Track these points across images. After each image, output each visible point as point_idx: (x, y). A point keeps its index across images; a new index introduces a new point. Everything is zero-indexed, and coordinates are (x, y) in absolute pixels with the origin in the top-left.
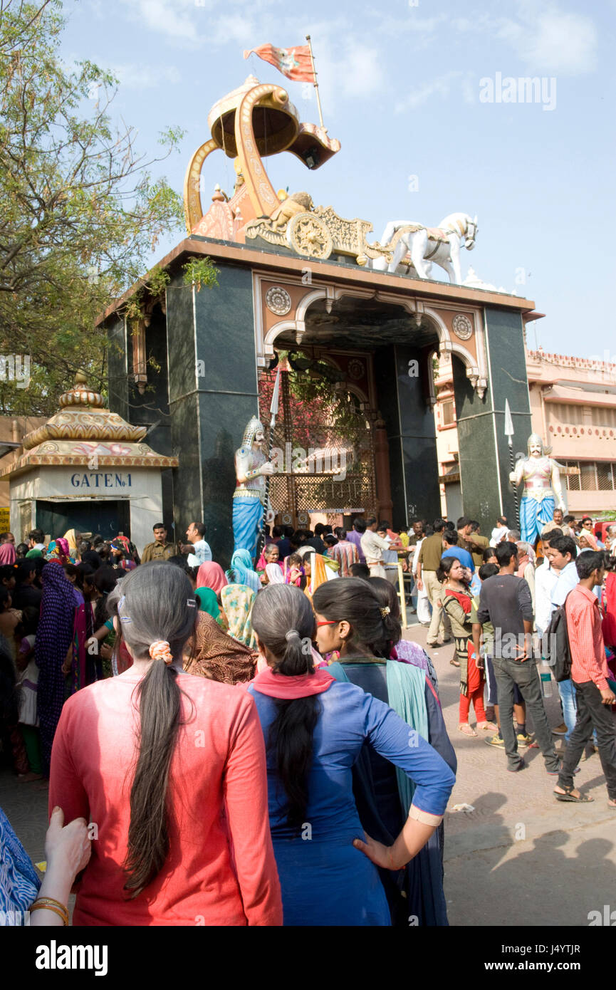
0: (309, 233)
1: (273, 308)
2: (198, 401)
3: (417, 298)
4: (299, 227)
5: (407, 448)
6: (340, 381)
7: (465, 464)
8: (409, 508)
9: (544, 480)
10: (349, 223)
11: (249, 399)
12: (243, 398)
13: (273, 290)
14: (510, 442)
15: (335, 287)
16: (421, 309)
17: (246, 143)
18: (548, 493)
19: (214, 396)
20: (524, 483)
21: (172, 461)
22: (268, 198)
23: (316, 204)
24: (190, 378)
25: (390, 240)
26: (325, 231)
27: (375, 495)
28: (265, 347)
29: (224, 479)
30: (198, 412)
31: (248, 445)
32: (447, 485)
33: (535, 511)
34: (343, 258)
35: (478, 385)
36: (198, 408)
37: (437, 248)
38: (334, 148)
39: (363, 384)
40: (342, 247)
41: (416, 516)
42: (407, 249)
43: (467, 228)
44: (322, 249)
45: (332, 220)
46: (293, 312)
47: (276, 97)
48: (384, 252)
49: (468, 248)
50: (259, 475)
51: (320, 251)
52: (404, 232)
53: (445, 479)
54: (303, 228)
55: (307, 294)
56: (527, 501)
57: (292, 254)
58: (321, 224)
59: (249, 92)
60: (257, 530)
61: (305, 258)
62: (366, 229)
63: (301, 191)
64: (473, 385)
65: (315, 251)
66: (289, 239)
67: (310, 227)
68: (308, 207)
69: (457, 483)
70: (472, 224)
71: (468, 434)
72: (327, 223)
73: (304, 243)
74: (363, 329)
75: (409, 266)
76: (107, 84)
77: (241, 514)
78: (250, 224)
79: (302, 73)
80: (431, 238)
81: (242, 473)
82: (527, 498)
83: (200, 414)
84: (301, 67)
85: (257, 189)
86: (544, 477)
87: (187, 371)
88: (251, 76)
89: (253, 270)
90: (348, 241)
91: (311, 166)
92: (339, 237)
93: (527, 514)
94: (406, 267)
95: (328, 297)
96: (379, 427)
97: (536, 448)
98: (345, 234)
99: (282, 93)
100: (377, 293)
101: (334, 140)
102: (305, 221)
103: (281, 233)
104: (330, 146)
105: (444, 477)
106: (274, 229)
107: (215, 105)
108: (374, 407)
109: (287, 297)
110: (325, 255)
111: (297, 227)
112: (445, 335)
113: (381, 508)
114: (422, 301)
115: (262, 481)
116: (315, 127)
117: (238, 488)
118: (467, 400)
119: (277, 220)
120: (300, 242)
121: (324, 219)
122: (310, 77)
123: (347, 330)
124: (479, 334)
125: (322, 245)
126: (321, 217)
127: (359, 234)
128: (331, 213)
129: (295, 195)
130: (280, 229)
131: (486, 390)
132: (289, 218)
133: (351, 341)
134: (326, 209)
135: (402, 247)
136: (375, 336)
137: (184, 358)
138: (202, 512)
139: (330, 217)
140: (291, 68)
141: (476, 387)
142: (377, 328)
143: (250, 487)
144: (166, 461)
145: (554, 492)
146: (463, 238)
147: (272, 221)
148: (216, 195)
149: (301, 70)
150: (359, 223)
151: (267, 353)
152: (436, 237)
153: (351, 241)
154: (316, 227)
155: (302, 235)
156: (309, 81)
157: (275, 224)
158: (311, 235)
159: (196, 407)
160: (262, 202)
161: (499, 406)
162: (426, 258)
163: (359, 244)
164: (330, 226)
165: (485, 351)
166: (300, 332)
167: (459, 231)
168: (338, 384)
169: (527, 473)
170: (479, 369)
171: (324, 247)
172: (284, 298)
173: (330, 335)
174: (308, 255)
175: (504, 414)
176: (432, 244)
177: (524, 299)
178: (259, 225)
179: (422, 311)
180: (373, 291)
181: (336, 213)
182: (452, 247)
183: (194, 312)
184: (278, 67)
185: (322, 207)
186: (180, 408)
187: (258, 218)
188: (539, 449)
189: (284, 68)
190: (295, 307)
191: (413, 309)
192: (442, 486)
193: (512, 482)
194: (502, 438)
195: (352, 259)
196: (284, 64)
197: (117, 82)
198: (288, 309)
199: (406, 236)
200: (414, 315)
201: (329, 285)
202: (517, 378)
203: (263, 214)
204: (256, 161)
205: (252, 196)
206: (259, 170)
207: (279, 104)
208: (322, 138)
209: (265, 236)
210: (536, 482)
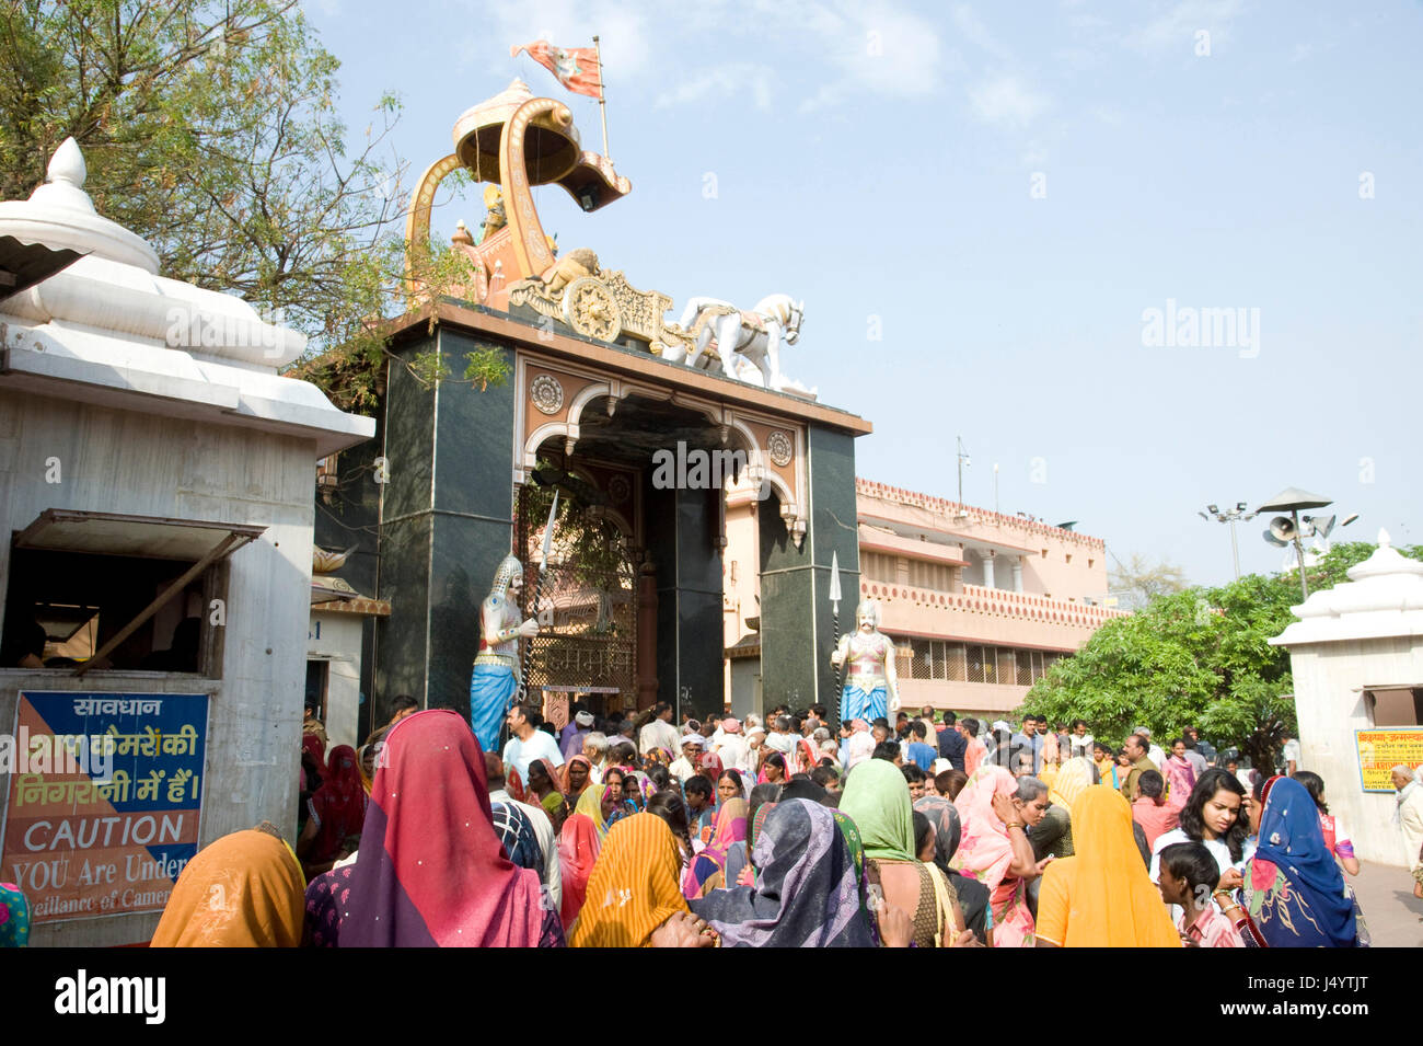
0: (592, 305)
1: (539, 404)
2: (432, 526)
3: (725, 405)
4: (580, 296)
5: (684, 607)
6: (597, 503)
7: (769, 635)
8: (682, 692)
9: (876, 664)
10: (643, 296)
11: (502, 526)
12: (491, 525)
13: (541, 379)
14: (836, 610)
15: (621, 381)
16: (730, 420)
17: (514, 174)
18: (880, 683)
19: (455, 520)
20: (849, 666)
21: (381, 606)
22: (539, 251)
23: (602, 266)
24: (422, 490)
25: (693, 322)
26: (613, 305)
27: (635, 670)
28: (525, 457)
29: (462, 639)
30: (431, 540)
31: (500, 592)
32: (734, 661)
33: (861, 705)
34: (634, 342)
35: (795, 528)
36: (432, 535)
37: (752, 339)
38: (622, 189)
39: (627, 510)
40: (633, 328)
41: (690, 703)
42: (713, 336)
43: (790, 316)
44: (607, 328)
45: (621, 290)
46: (565, 410)
47: (556, 117)
48: (685, 339)
49: (789, 341)
50: (514, 638)
51: (604, 331)
52: (713, 315)
53: (733, 653)
54: (585, 298)
55: (582, 389)
56: (851, 691)
57: (570, 332)
58: (607, 293)
59: (523, 105)
60: (505, 712)
61: (586, 339)
62: (664, 306)
63: (583, 248)
64: (789, 527)
65: (598, 330)
66: (566, 311)
67: (593, 297)
68: (592, 269)
69: (758, 658)
70: (797, 311)
71: (776, 594)
72: (615, 293)
73: (584, 318)
75: (710, 358)
76: (387, 106)
77: (486, 689)
78: (515, 285)
79: (585, 83)
80: (745, 326)
81: (492, 630)
82: (851, 687)
83: (434, 543)
84: (584, 75)
85: (525, 238)
86: (876, 661)
87: (417, 481)
88: (517, 80)
89: (518, 350)
90: (640, 320)
91: (587, 207)
92: (630, 313)
93: (851, 709)
95: (612, 394)
96: (646, 573)
97: (866, 621)
98: (638, 310)
99: (566, 113)
100: (674, 393)
101: (623, 179)
102: (588, 289)
103: (555, 302)
104: (617, 185)
105: (732, 649)
106: (547, 295)
107: (465, 115)
108: (640, 545)
109: (558, 390)
110: (611, 336)
111: (577, 296)
113: (642, 689)
114: (731, 409)
116: (599, 158)
117: (481, 652)
118: (776, 547)
119: (551, 283)
120: (579, 316)
121: (611, 288)
122: (595, 89)
123: (617, 435)
124: (799, 460)
125: (608, 322)
126: (608, 285)
127: (654, 311)
128: (621, 281)
129: (576, 252)
130: (554, 296)
131: (804, 537)
132: (567, 282)
133: (617, 449)
134: (615, 273)
135: (707, 333)
137: (414, 462)
138: (427, 683)
139: (620, 286)
140: (570, 74)
141: (792, 531)
142: (658, 437)
143: (500, 652)
144: (373, 607)
145: (887, 682)
146: (785, 330)
147: (545, 284)
148: (459, 234)
149: (584, 79)
150: (656, 297)
151: (527, 464)
152: (752, 324)
153: (645, 319)
154: (602, 299)
155: (583, 307)
156: (594, 94)
157: (548, 289)
158: (595, 309)
159: (429, 532)
160: (530, 256)
161: (823, 558)
162: (736, 350)
163: (654, 325)
164: (618, 297)
165: (807, 484)
166: (572, 439)
167: (780, 318)
168: (593, 507)
169: (854, 653)
170: (797, 507)
171: (610, 325)
172: (555, 391)
173: (593, 440)
174: (588, 335)
175: (830, 571)
176: (746, 334)
177: (859, 417)
178: (528, 288)
179: (730, 423)
180: (670, 391)
181: (627, 281)
182: (771, 339)
183: (436, 401)
184: (554, 72)
185: (610, 272)
186: (401, 531)
187: (528, 279)
188: (871, 622)
189: (562, 74)
190: (568, 404)
191: (719, 419)
192: (728, 662)
193: (834, 664)
194: (825, 604)
195: (644, 344)
196: (562, 68)
197: (401, 106)
198: (558, 406)
199: (713, 320)
200: (719, 426)
201: (614, 378)
202: (845, 523)
203: (532, 273)
204: (526, 200)
205: (518, 247)
206: (529, 213)
207: (559, 125)
208: (608, 173)
209: (534, 303)
210: (865, 667)
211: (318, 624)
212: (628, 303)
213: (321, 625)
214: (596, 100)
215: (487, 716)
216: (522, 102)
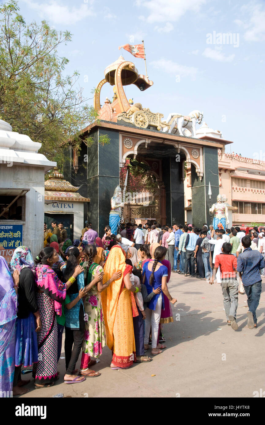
0: (140, 118)
1: (126, 146)
2: (98, 179)
3: (178, 143)
5: (173, 196)
7: (194, 204)
8: (173, 219)
9: (222, 212)
10: (155, 114)
11: (117, 179)
13: (127, 139)
14: (210, 197)
15: (148, 138)
17: (118, 84)
18: (223, 217)
20: (215, 212)
21: (88, 200)
22: (126, 105)
23: (143, 107)
25: (170, 121)
26: (146, 117)
27: (160, 213)
28: (123, 159)
29: (107, 208)
31: (115, 196)
32: (187, 211)
34: (152, 128)
36: (98, 181)
37: (187, 124)
38: (151, 84)
39: (158, 172)
40: (152, 124)
41: (175, 222)
42: (176, 124)
43: (199, 116)
44: (145, 124)
47: (130, 67)
49: (199, 123)
50: (119, 207)
51: (144, 125)
52: (175, 118)
54: (138, 117)
55: (138, 141)
56: (215, 219)
57: (134, 126)
58: (145, 115)
60: (118, 225)
62: (161, 117)
63: (138, 103)
64: (198, 175)
65: (142, 125)
66: (133, 121)
67: (141, 116)
68: (140, 108)
69: (191, 210)
70: (201, 115)
71: (196, 193)
72: (147, 114)
73: (138, 122)
74: (159, 152)
76: (76, 74)
77: (113, 220)
78: (119, 115)
79: (140, 55)
80: (185, 120)
81: (113, 205)
82: (215, 218)
83: (99, 183)
84: (139, 52)
85: (122, 101)
88: (121, 56)
89: (119, 133)
90: (154, 121)
91: (142, 90)
92: (151, 119)
93: (215, 224)
94: (176, 130)
95: (146, 142)
96: (163, 188)
97: (219, 200)
98: (153, 119)
99: (133, 65)
100: (164, 140)
101: (151, 81)
102: (139, 114)
103: (130, 118)
104: (149, 83)
105: (187, 208)
106: (128, 117)
107: (107, 68)
108: (161, 180)
109: (131, 142)
110: (145, 127)
111: (136, 116)
112: (188, 157)
113: (162, 219)
114: (180, 144)
115: (120, 209)
116: (144, 76)
117: (111, 211)
118: (196, 180)
119: (129, 113)
120: (137, 122)
121: (146, 113)
122: (143, 56)
123: (153, 152)
124: (201, 157)
125: (145, 123)
126: (145, 112)
127: (158, 118)
128: (148, 111)
129: (136, 104)
131: (203, 177)
132: (133, 113)
133: (154, 155)
134: (147, 109)
135: (174, 123)
136: (163, 154)
138: (98, 218)
139: (148, 112)
140: (136, 53)
141: (199, 176)
142: (164, 152)
143: (116, 211)
144: (86, 200)
145: (226, 216)
146: (197, 120)
147: (127, 114)
148: (106, 101)
149: (140, 53)
150: (159, 114)
151: (123, 162)
152: (187, 120)
153: (155, 121)
154: (143, 116)
155: (137, 119)
156: (142, 58)
157: (128, 115)
158: (141, 119)
160: (123, 106)
161: (207, 184)
162: (183, 127)
163: (158, 122)
164: (148, 115)
165: (203, 163)
166: (135, 154)
167: (196, 117)
168: (148, 171)
169: (216, 209)
170: (200, 169)
172: (130, 142)
173: (146, 153)
174: (139, 127)
175: (208, 186)
176: (185, 122)
178: (122, 115)
179: (180, 148)
180: (163, 140)
181: (150, 111)
182: (193, 123)
184: (131, 53)
185: (145, 108)
187: (122, 113)
188: (221, 200)
189: (133, 53)
190: (134, 146)
191: (177, 147)
192: (186, 212)
193: (210, 212)
194: (208, 196)
195: (155, 128)
196: (133, 51)
197: (79, 74)
198: (131, 146)
199: (176, 119)
200: (177, 149)
201: (147, 138)
202: (215, 173)
203: (124, 111)
204: (122, 91)
205: (120, 104)
206: (123, 94)
207: (131, 69)
208: (147, 80)
209: (125, 119)
210: (219, 212)
211: (73, 204)
212: (151, 117)
213: (73, 205)
214: (143, 59)
215: (113, 227)
216: (121, 63)
